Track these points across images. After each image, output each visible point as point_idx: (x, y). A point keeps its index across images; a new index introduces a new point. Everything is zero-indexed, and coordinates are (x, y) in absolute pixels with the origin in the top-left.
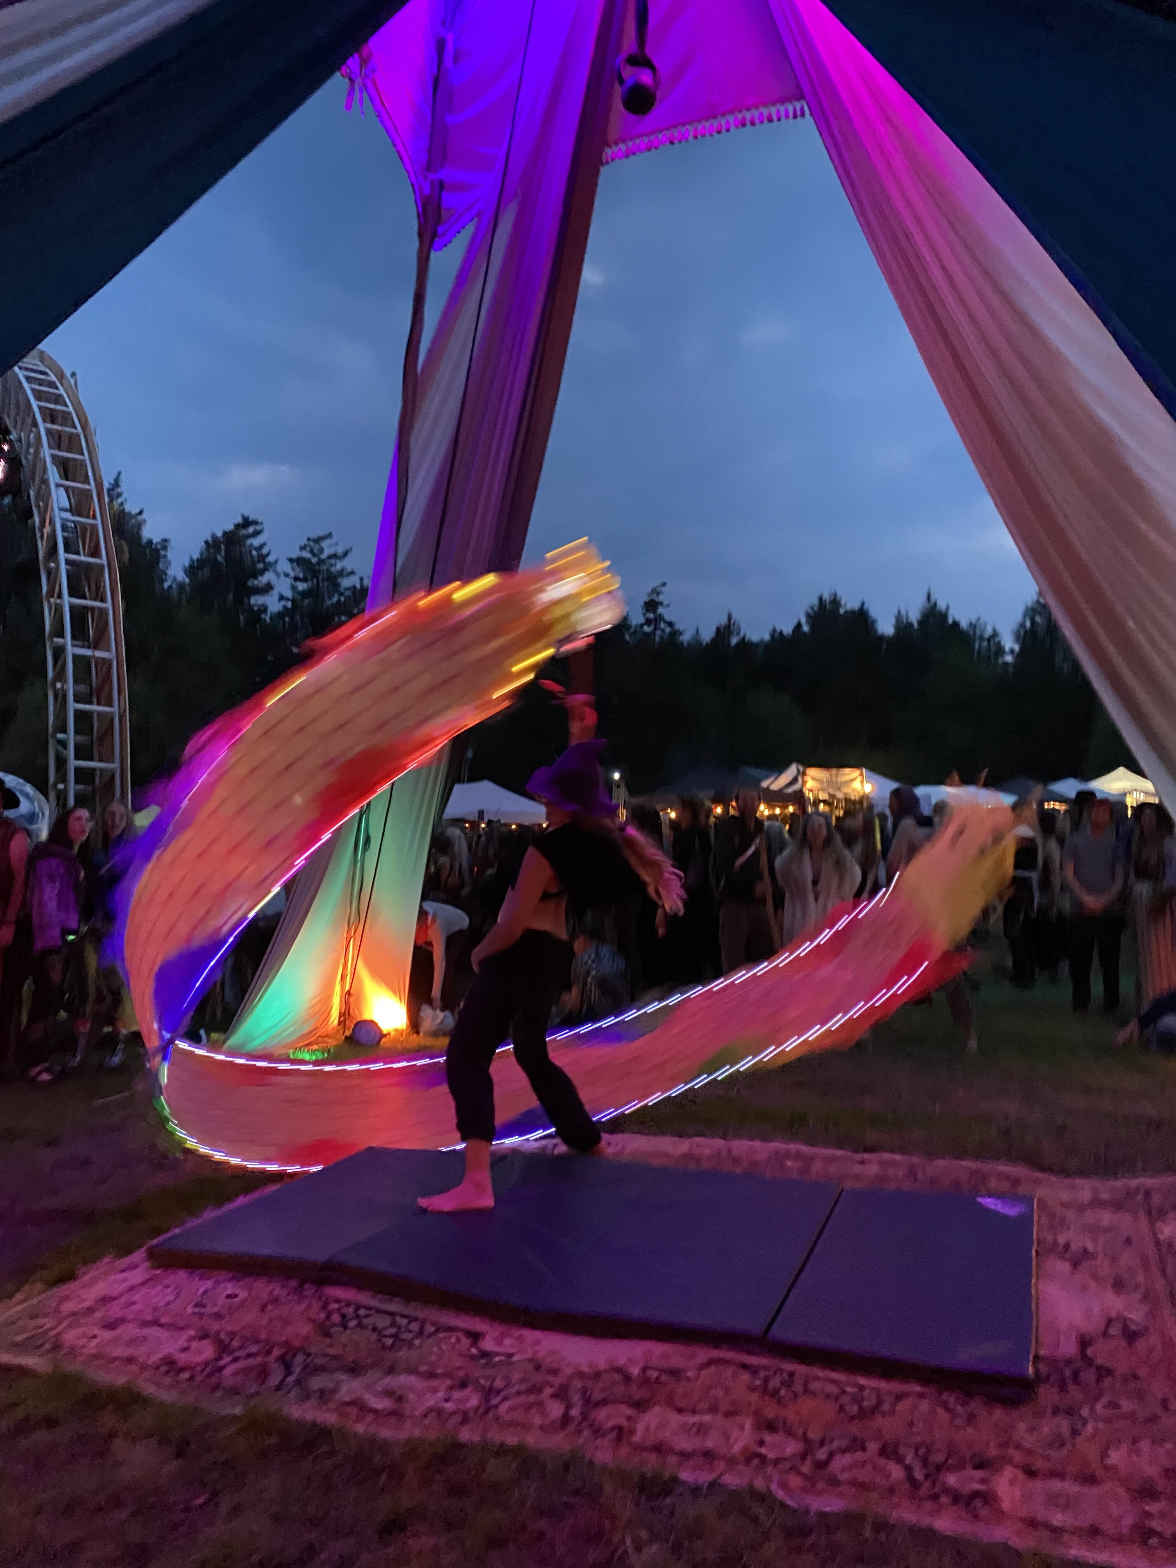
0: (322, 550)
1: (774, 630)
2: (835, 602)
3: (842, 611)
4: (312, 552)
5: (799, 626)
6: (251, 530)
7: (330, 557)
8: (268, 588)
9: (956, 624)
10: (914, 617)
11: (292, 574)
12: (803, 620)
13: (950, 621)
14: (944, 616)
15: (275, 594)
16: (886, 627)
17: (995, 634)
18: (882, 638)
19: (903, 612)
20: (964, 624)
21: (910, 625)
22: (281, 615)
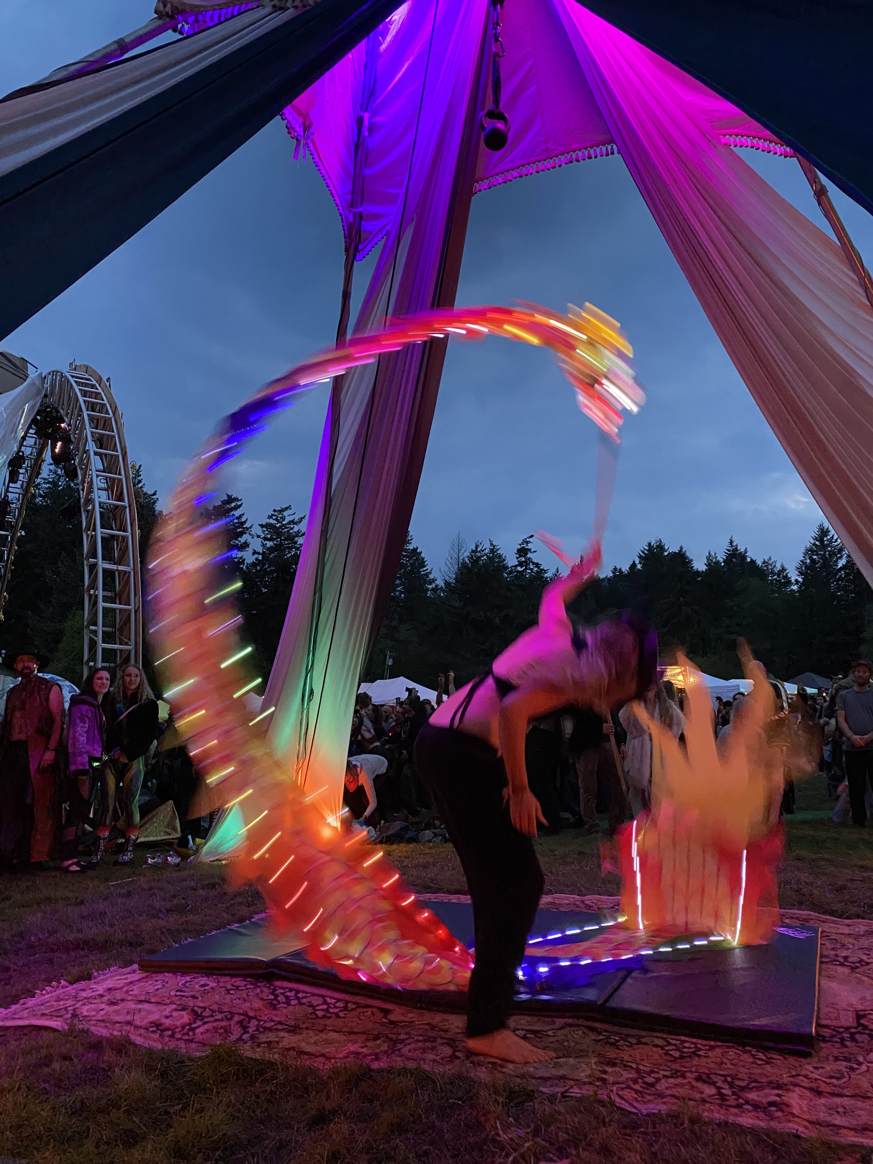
0: (283, 519)
1: (615, 569)
2: (661, 547)
3: (666, 554)
4: (276, 520)
5: (634, 565)
6: (233, 505)
7: (289, 523)
8: (246, 545)
9: (753, 562)
10: (721, 557)
11: (263, 536)
12: (637, 561)
13: (749, 560)
14: (742, 556)
15: (250, 550)
16: (700, 565)
17: (783, 569)
18: (698, 573)
19: (713, 554)
20: (759, 562)
21: (718, 563)
22: (254, 565)
